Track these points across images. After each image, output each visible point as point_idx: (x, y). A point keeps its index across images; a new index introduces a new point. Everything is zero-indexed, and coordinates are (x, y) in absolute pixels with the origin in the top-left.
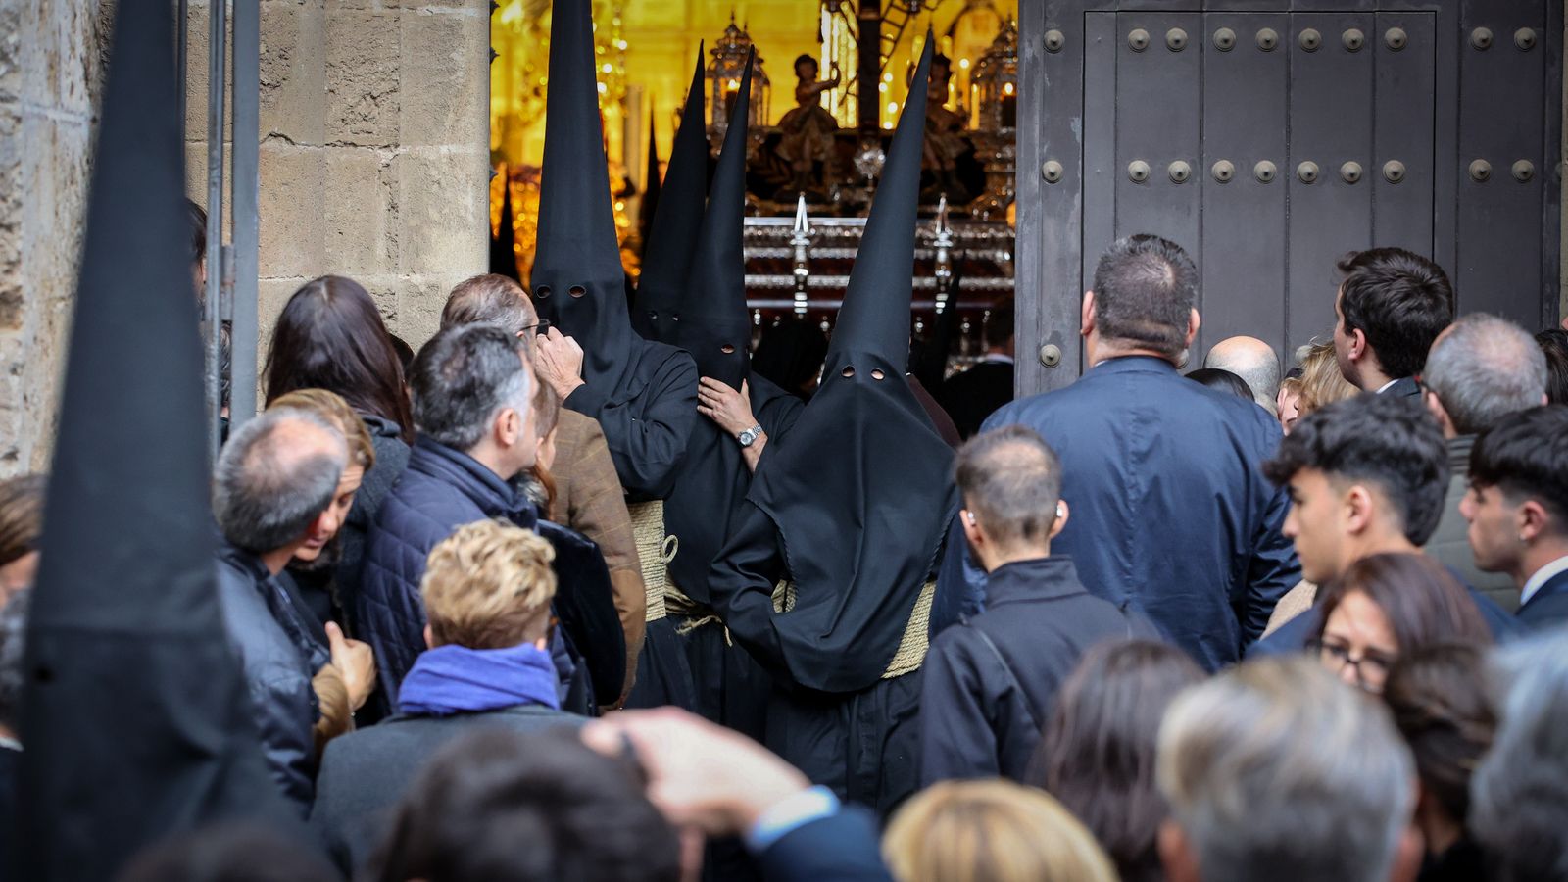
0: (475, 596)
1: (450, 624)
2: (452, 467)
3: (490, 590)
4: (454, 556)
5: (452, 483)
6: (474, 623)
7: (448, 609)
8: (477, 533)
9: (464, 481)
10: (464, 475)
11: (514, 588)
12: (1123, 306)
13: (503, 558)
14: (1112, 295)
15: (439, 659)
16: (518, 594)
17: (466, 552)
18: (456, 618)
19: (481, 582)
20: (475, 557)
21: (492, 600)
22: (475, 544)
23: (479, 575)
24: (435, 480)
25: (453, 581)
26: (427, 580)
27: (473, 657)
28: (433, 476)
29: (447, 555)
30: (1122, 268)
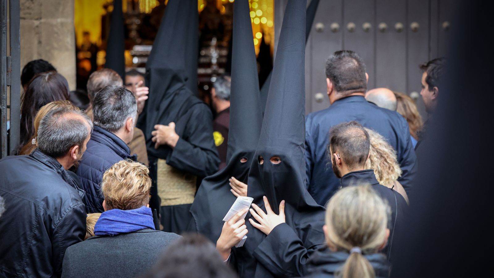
0: (124, 189)
1: (115, 201)
2: (107, 139)
3: (129, 187)
4: (113, 175)
5: (108, 145)
6: (124, 200)
7: (113, 195)
8: (121, 166)
9: (112, 144)
10: (112, 142)
11: (138, 186)
13: (133, 174)
15: (111, 214)
16: (139, 188)
17: (118, 173)
18: (117, 199)
19: (126, 184)
20: (122, 175)
21: (130, 191)
22: (122, 170)
23: (125, 181)
24: (101, 144)
25: (115, 185)
26: (103, 185)
27: (124, 213)
28: (100, 143)
29: (111, 175)
30: (339, 66)
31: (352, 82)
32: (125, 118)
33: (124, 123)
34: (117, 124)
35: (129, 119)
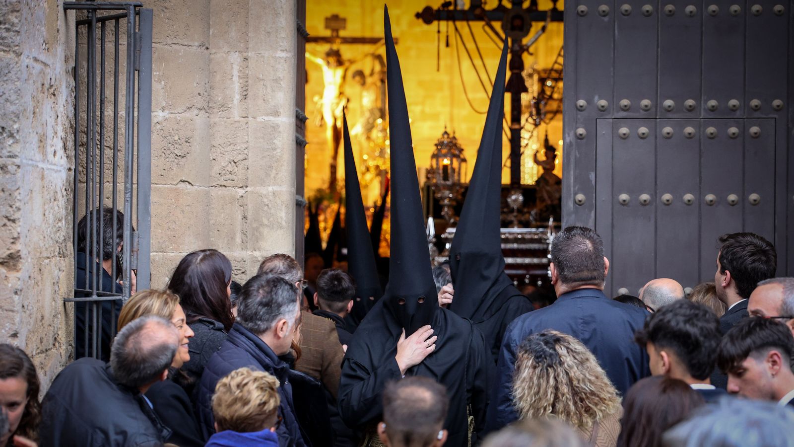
0: (238, 405)
1: (225, 420)
2: (248, 342)
3: (246, 402)
4: (228, 385)
5: (247, 351)
6: (237, 420)
7: (223, 412)
8: (240, 374)
9: (252, 350)
10: (253, 347)
11: (258, 402)
12: (572, 267)
13: (252, 387)
14: (565, 263)
15: (222, 437)
16: (260, 405)
17: (234, 384)
18: (228, 417)
19: (241, 399)
20: (238, 386)
21: (246, 408)
22: (238, 379)
23: (240, 395)
24: (239, 348)
25: (228, 398)
26: (215, 397)
27: (239, 436)
28: (238, 346)
29: (225, 385)
30: (566, 248)
31: (582, 271)
32: (275, 319)
33: (273, 324)
34: (263, 325)
35: (281, 320)
